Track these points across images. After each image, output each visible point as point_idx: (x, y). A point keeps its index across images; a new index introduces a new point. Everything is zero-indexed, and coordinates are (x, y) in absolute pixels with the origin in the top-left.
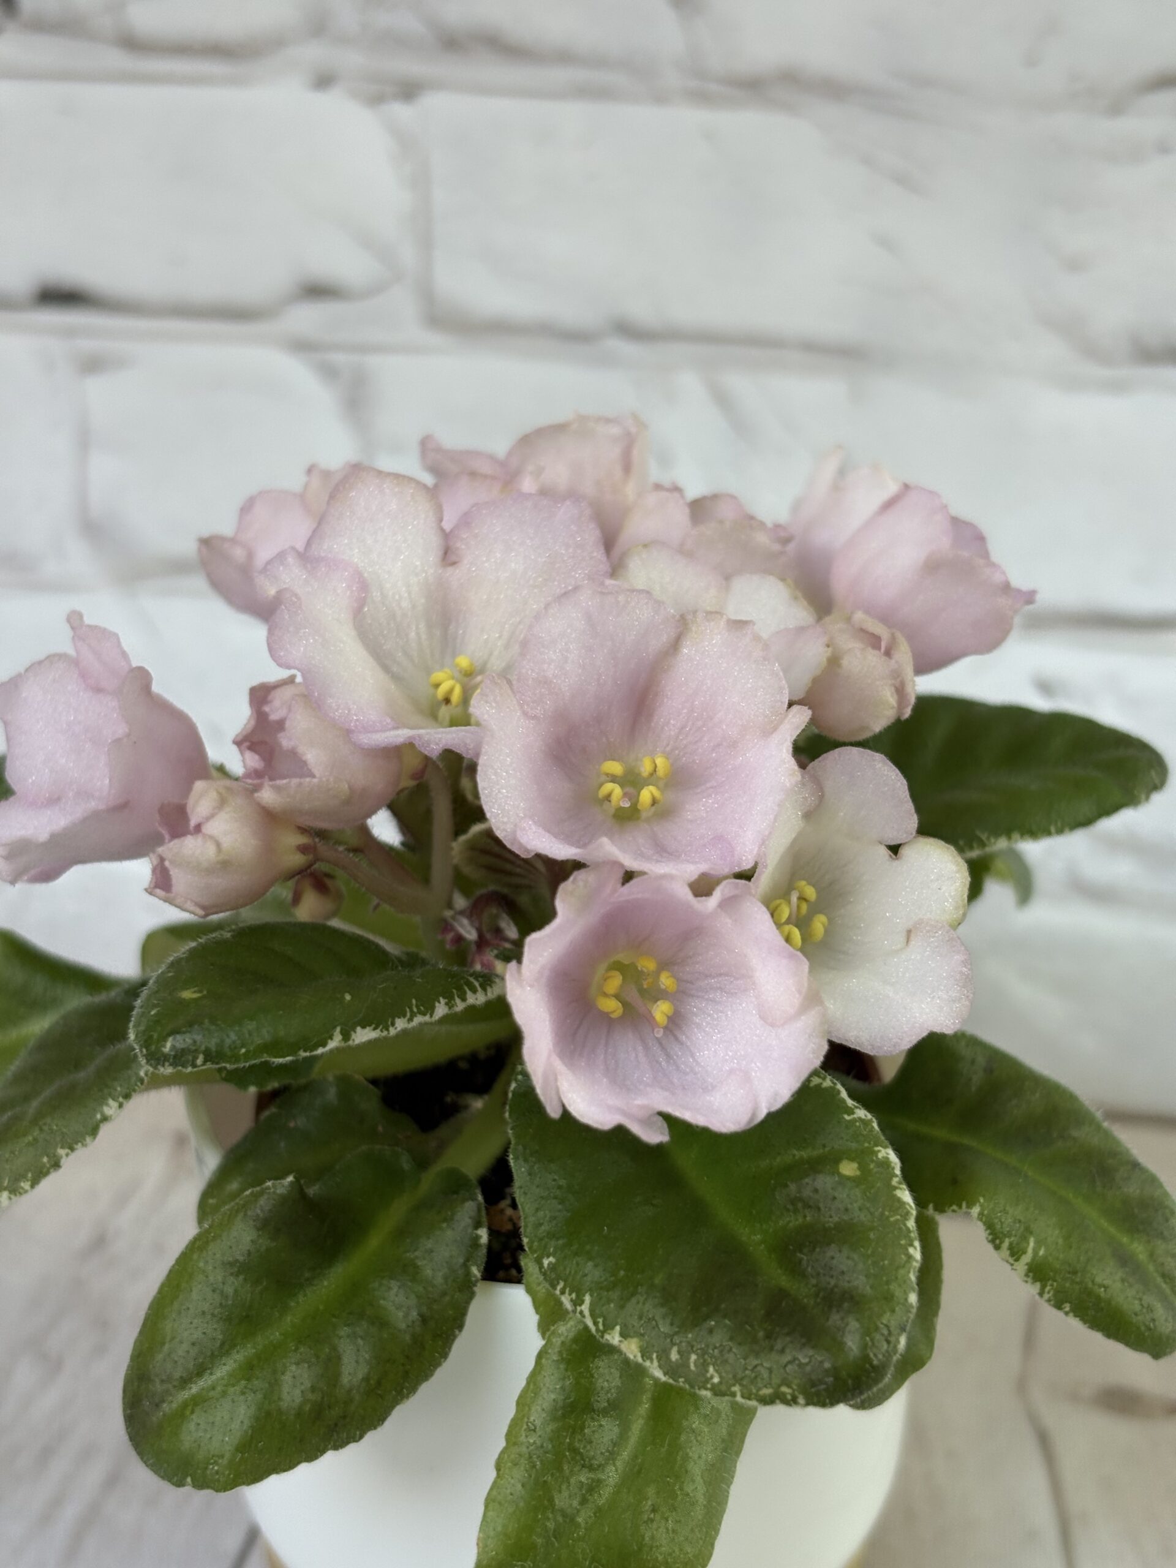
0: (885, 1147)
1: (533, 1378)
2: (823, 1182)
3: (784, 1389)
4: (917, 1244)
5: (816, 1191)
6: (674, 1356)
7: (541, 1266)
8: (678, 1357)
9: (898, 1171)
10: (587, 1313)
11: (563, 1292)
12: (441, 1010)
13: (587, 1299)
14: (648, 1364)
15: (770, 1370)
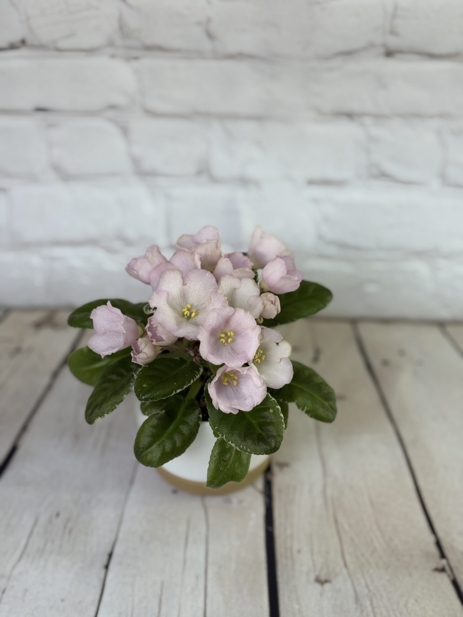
0: (278, 406)
1: (214, 447)
2: (267, 413)
3: (261, 453)
4: (284, 424)
5: (265, 415)
6: (241, 447)
7: (215, 428)
8: (242, 447)
9: (280, 410)
10: (224, 438)
11: (219, 434)
12: (192, 382)
13: (224, 435)
14: (236, 448)
15: (259, 450)
